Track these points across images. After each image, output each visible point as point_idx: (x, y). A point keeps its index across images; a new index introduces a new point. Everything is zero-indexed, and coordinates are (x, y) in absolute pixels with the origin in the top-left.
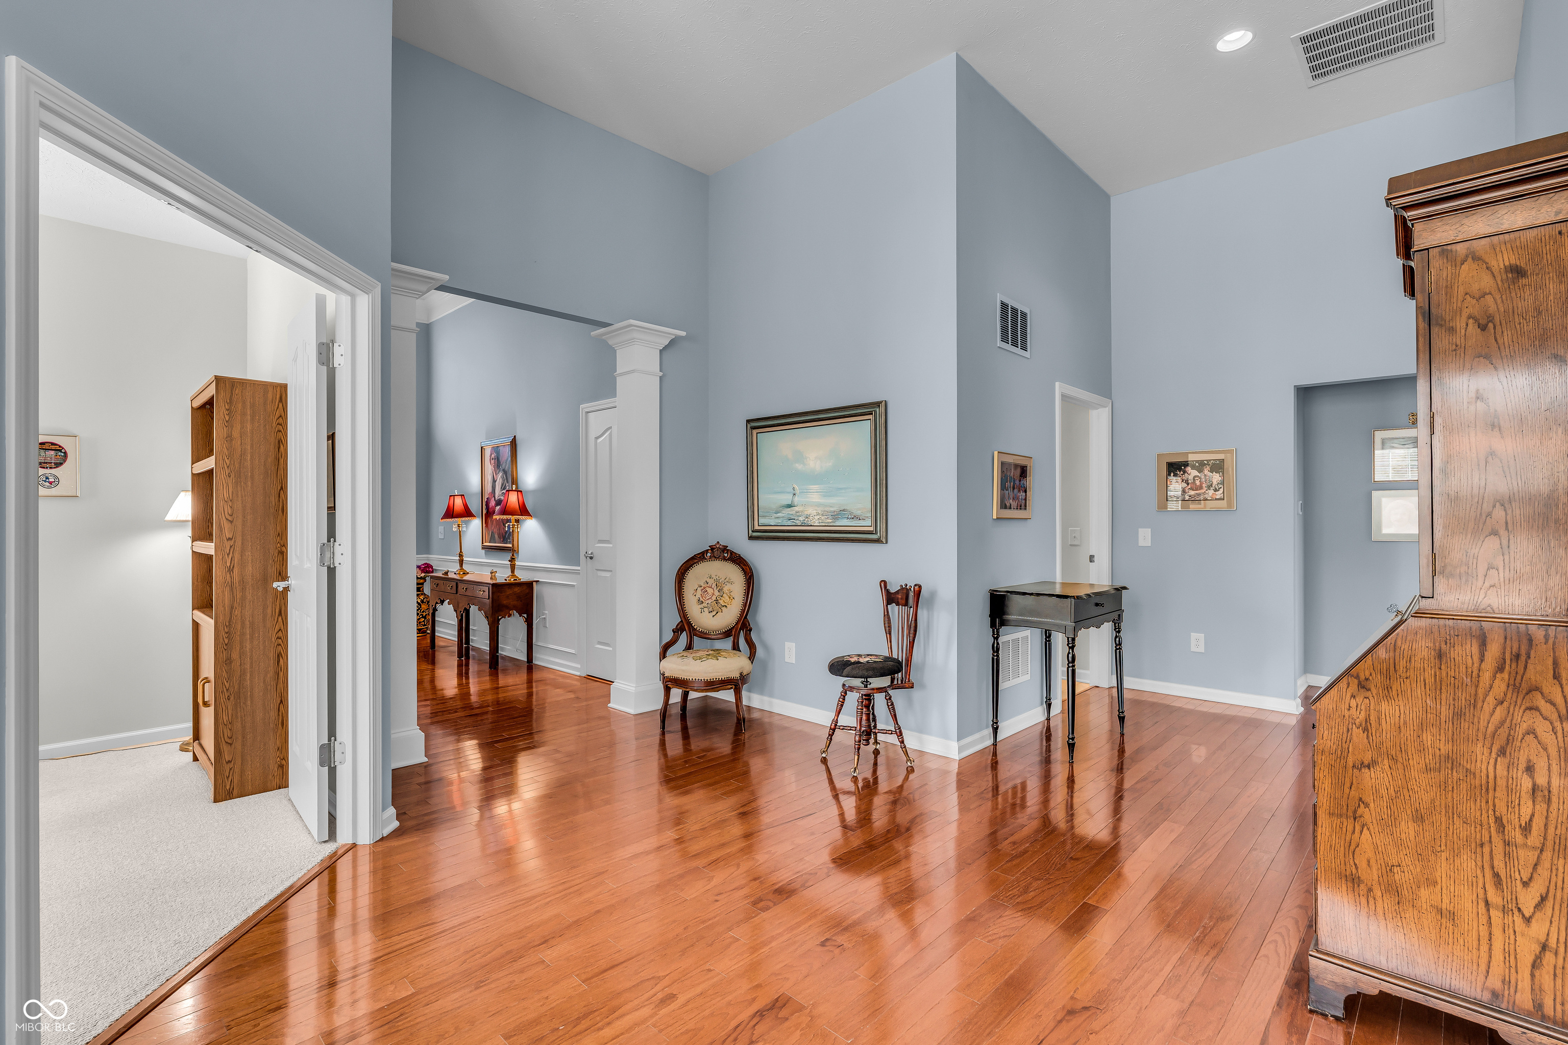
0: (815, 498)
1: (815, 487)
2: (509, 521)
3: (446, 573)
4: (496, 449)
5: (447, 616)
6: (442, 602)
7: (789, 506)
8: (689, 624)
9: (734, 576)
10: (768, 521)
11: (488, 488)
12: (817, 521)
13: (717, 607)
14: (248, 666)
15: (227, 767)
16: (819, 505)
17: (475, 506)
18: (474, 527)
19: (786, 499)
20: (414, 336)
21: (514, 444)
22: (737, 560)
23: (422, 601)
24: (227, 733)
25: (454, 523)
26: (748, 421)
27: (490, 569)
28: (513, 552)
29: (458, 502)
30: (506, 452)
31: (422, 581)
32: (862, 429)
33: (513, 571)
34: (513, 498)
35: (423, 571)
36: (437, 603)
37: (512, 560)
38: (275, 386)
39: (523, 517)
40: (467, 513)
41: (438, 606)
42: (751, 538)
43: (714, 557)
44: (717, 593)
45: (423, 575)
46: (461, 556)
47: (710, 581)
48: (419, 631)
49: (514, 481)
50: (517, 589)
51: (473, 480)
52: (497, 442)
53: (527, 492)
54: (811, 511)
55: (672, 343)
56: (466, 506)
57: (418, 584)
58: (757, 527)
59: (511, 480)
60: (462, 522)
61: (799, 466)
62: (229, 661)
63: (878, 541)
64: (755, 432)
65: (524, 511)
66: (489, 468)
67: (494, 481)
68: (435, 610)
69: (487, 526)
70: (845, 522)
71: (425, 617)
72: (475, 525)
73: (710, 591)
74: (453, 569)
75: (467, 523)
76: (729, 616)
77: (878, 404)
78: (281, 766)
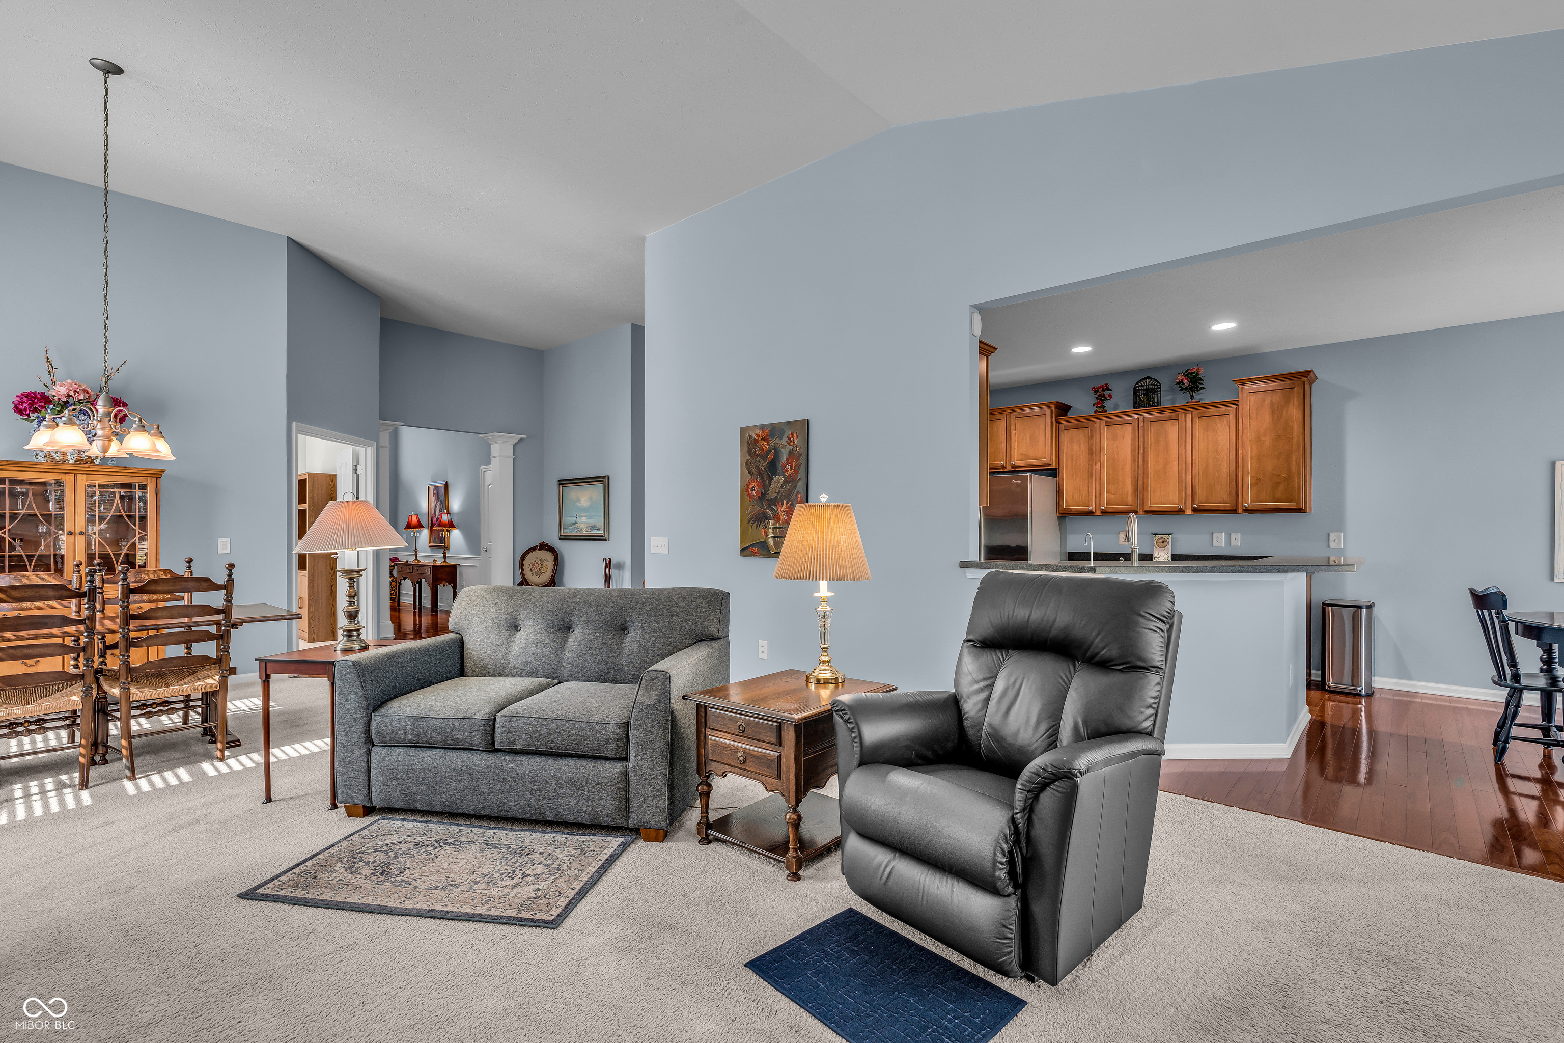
0: (584, 520)
1: (584, 515)
2: (443, 530)
3: (407, 561)
4: (436, 488)
5: (407, 587)
6: (404, 579)
7: (575, 523)
8: (526, 581)
9: (549, 557)
10: (568, 531)
11: (433, 511)
12: (585, 531)
13: (539, 573)
14: (320, 589)
15: (312, 629)
16: (585, 523)
17: (425, 521)
18: (424, 535)
19: (573, 520)
20: (388, 450)
21: (446, 486)
22: (552, 550)
23: (392, 580)
24: (312, 616)
25: (412, 532)
26: (559, 481)
27: (433, 559)
28: (445, 549)
29: (414, 519)
30: (442, 491)
31: (392, 568)
32: (600, 487)
33: (445, 559)
34: (445, 518)
35: (393, 562)
36: (401, 579)
37: (444, 553)
38: (330, 475)
39: (452, 528)
40: (420, 525)
41: (402, 581)
42: (560, 539)
43: (540, 549)
44: (540, 566)
45: (393, 564)
46: (416, 551)
47: (537, 561)
48: (391, 599)
49: (447, 508)
50: (447, 570)
51: (424, 505)
52: (438, 484)
53: (454, 514)
54: (583, 526)
55: (521, 440)
56: (419, 521)
57: (390, 570)
58: (562, 534)
59: (446, 507)
60: (417, 531)
61: (578, 504)
62: (313, 587)
63: (605, 540)
64: (561, 486)
65: (451, 525)
66: (433, 499)
67: (436, 507)
68: (400, 584)
69: (431, 533)
70: (594, 531)
71: (394, 591)
72: (425, 532)
73: (536, 565)
74: (411, 560)
75: (420, 532)
76: (546, 576)
77: (604, 477)
78: (333, 632)
